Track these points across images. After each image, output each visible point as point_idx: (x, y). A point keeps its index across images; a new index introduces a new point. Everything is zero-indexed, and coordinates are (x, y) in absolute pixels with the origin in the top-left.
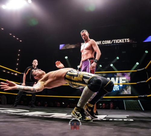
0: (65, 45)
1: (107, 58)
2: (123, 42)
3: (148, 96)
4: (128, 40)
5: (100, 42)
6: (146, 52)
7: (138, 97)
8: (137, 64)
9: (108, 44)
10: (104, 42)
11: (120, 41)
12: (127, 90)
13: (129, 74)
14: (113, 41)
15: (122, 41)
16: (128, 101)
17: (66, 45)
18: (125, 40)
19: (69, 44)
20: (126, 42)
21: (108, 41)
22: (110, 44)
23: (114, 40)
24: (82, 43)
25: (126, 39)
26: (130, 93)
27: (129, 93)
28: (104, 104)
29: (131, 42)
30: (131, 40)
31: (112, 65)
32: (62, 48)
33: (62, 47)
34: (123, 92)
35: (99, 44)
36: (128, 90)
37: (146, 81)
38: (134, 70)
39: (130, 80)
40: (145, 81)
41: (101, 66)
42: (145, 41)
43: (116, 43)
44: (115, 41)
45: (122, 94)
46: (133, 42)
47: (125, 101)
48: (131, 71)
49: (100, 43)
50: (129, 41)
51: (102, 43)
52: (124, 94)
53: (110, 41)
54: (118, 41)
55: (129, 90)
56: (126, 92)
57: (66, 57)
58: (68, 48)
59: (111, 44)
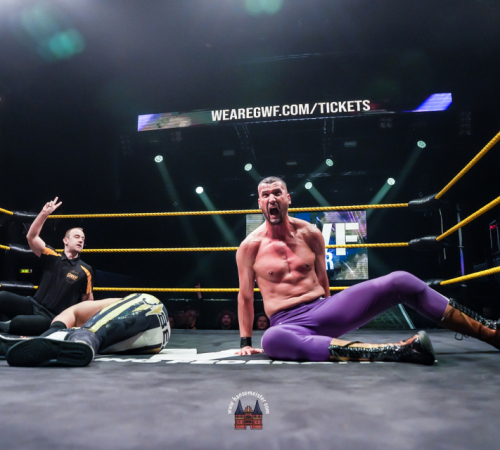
0: (155, 118)
1: (295, 163)
2: (349, 110)
3: (443, 283)
4: (366, 105)
5: (275, 107)
6: (421, 144)
8: (391, 181)
9: (302, 116)
10: (287, 110)
11: (341, 106)
12: (354, 265)
13: (364, 216)
14: (319, 107)
15: (346, 106)
17: (161, 117)
18: (355, 105)
19: (170, 114)
20: (359, 109)
21: (301, 106)
22: (306, 116)
23: (322, 104)
24: (215, 110)
25: (358, 102)
26: (366, 276)
29: (375, 111)
30: (375, 106)
31: (309, 186)
32: (144, 127)
33: (144, 124)
34: (342, 273)
35: (269, 115)
36: (358, 265)
37: (438, 238)
38: (380, 203)
39: (365, 235)
40: (433, 238)
42: (419, 111)
43: (328, 111)
44: (325, 106)
45: (341, 278)
46: (384, 111)
48: (370, 206)
49: (275, 111)
50: (369, 108)
51: (281, 112)
52: (347, 278)
53: (307, 106)
54: (335, 107)
56: (351, 273)
57: (159, 159)
58: (165, 126)
59: (309, 116)
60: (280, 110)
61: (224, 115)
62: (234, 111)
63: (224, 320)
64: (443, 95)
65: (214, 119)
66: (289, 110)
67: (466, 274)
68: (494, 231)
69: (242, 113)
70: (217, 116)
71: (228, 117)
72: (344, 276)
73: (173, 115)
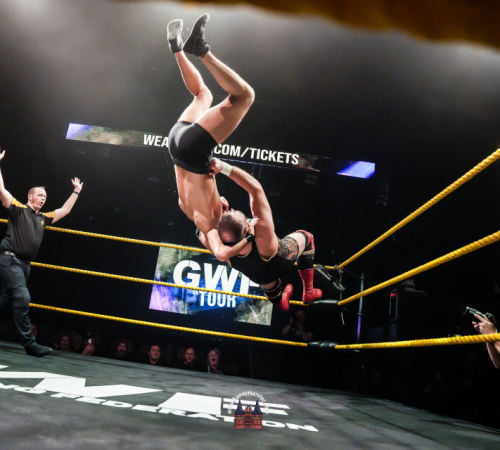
0: (86, 129)
2: (278, 160)
3: (338, 346)
4: (295, 159)
7: (306, 344)
9: (233, 157)
11: (272, 155)
12: (260, 311)
14: (250, 152)
15: (276, 156)
17: (92, 129)
18: (285, 156)
19: (101, 129)
20: (287, 162)
21: (233, 147)
22: (236, 158)
23: (253, 150)
24: (148, 134)
25: (288, 155)
26: (268, 322)
27: (264, 320)
28: (190, 351)
29: (302, 166)
30: (303, 161)
32: (74, 136)
33: (74, 132)
34: (246, 315)
36: (263, 310)
37: (339, 303)
40: (334, 302)
42: (344, 174)
43: (258, 158)
44: (256, 153)
45: (244, 320)
46: (310, 168)
50: (297, 162)
52: (250, 321)
53: (239, 148)
54: (265, 155)
56: (255, 317)
58: (96, 141)
59: (239, 158)
61: (157, 141)
63: (119, 348)
64: (368, 164)
65: (145, 143)
66: (221, 149)
68: (394, 298)
70: (149, 140)
71: (160, 143)
72: (247, 319)
73: (105, 130)
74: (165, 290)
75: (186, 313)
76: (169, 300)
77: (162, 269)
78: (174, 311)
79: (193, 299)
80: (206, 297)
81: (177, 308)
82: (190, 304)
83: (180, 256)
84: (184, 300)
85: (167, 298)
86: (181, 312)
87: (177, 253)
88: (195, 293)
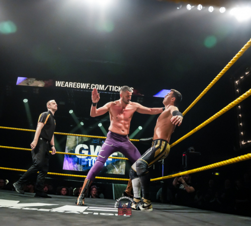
5: (87, 84)
8: (140, 128)
9: (100, 90)
10: (93, 86)
14: (109, 87)
16: (119, 185)
17: (29, 80)
19: (34, 79)
21: (100, 85)
22: (102, 91)
23: (111, 86)
24: (58, 81)
26: (123, 173)
27: (121, 172)
29: (135, 93)
30: (136, 91)
31: (100, 125)
32: (20, 83)
33: (20, 81)
34: (112, 170)
35: (84, 88)
36: (120, 167)
41: (82, 124)
42: (156, 96)
43: (113, 90)
44: (112, 88)
45: (111, 173)
46: (139, 94)
47: (114, 186)
49: (87, 86)
51: (90, 87)
52: (114, 173)
53: (103, 86)
54: (117, 89)
55: (122, 169)
56: (117, 171)
57: (26, 101)
58: (31, 85)
59: (104, 91)
60: (90, 86)
61: (62, 84)
62: (67, 83)
65: (57, 85)
66: (94, 87)
67: (164, 176)
68: (184, 157)
69: (71, 85)
70: (58, 84)
71: (64, 85)
73: (36, 80)
74: (70, 160)
75: (82, 170)
76: (73, 165)
77: (68, 149)
78: (76, 170)
79: (85, 163)
80: (92, 162)
81: (77, 168)
82: (84, 166)
83: (77, 142)
84: (81, 164)
85: (72, 163)
86: (79, 170)
87: (76, 140)
88: (86, 160)
